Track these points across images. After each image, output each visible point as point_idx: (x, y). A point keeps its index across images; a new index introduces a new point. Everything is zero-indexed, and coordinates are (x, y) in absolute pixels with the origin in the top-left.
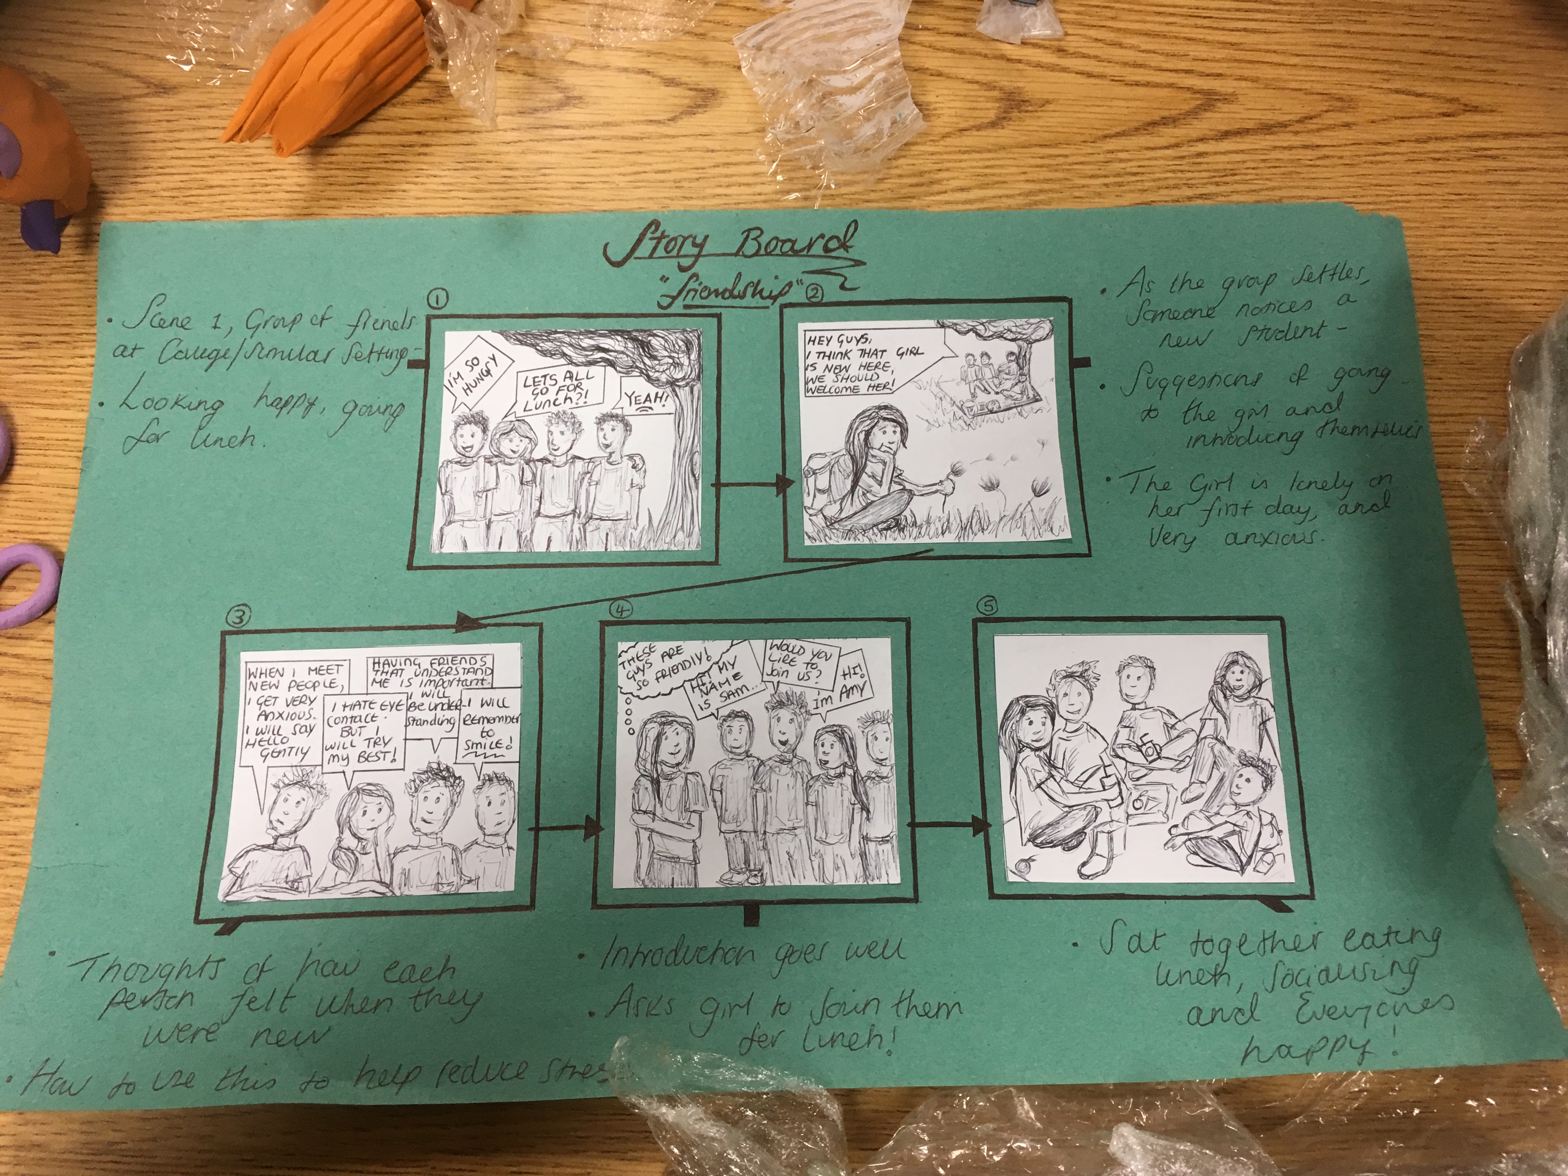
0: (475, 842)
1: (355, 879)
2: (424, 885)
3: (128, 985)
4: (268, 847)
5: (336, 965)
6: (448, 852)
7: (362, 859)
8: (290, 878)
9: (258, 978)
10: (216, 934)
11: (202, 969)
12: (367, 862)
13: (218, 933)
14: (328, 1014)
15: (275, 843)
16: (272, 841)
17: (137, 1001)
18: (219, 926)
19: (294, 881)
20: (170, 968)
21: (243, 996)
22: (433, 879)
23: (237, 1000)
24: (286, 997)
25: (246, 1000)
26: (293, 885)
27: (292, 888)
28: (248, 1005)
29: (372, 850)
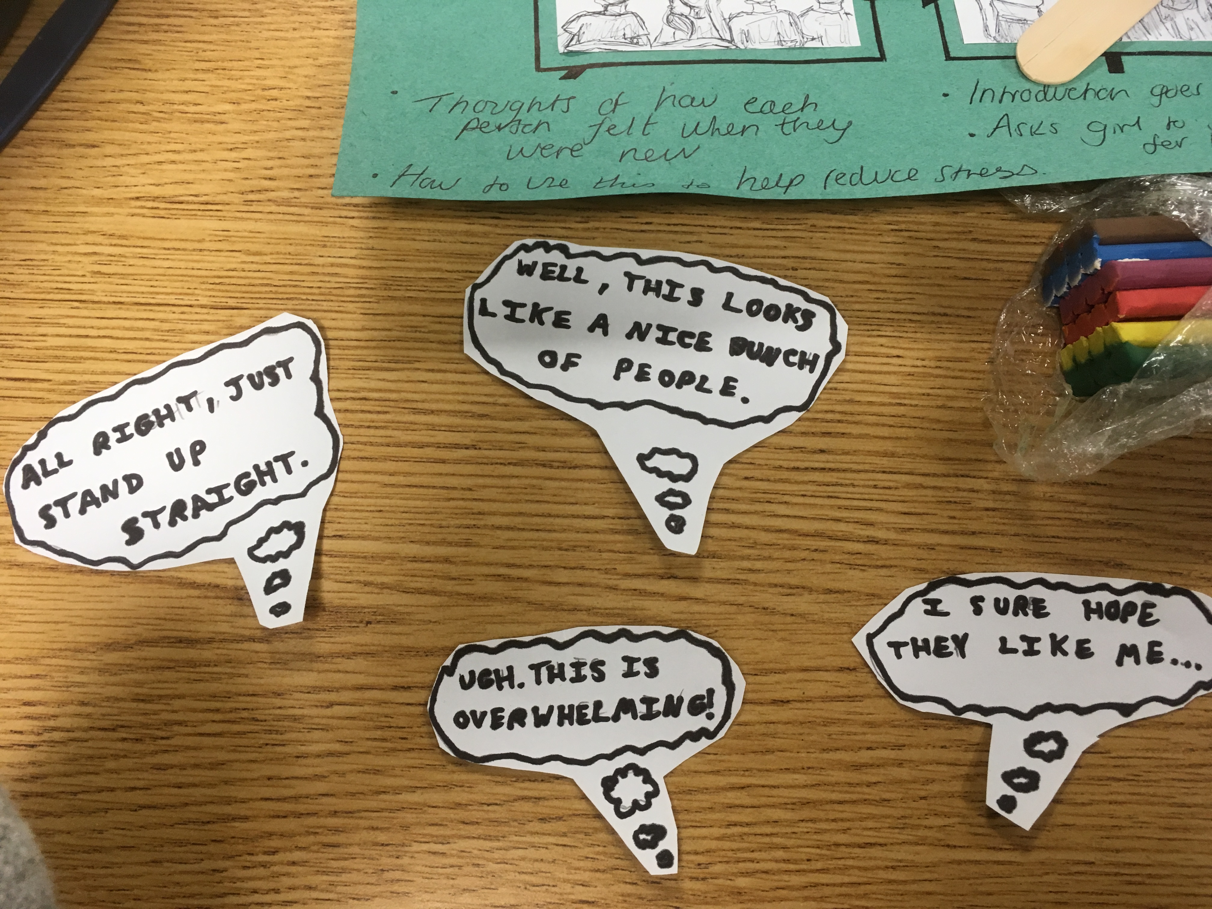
0: (811, 9)
1: (693, 37)
2: (766, 42)
3: (480, 116)
4: (599, 13)
5: (693, 99)
6: (785, 17)
7: (697, 23)
8: (628, 35)
9: (613, 111)
10: (561, 79)
11: (553, 104)
12: (703, 25)
13: (563, 78)
14: (694, 135)
15: (606, 10)
16: (602, 9)
17: (492, 127)
18: (563, 73)
19: (632, 38)
20: (520, 104)
21: (601, 125)
22: (774, 37)
23: (596, 128)
24: (647, 124)
25: (604, 127)
26: (633, 40)
27: (632, 43)
28: (608, 130)
29: (707, 15)
